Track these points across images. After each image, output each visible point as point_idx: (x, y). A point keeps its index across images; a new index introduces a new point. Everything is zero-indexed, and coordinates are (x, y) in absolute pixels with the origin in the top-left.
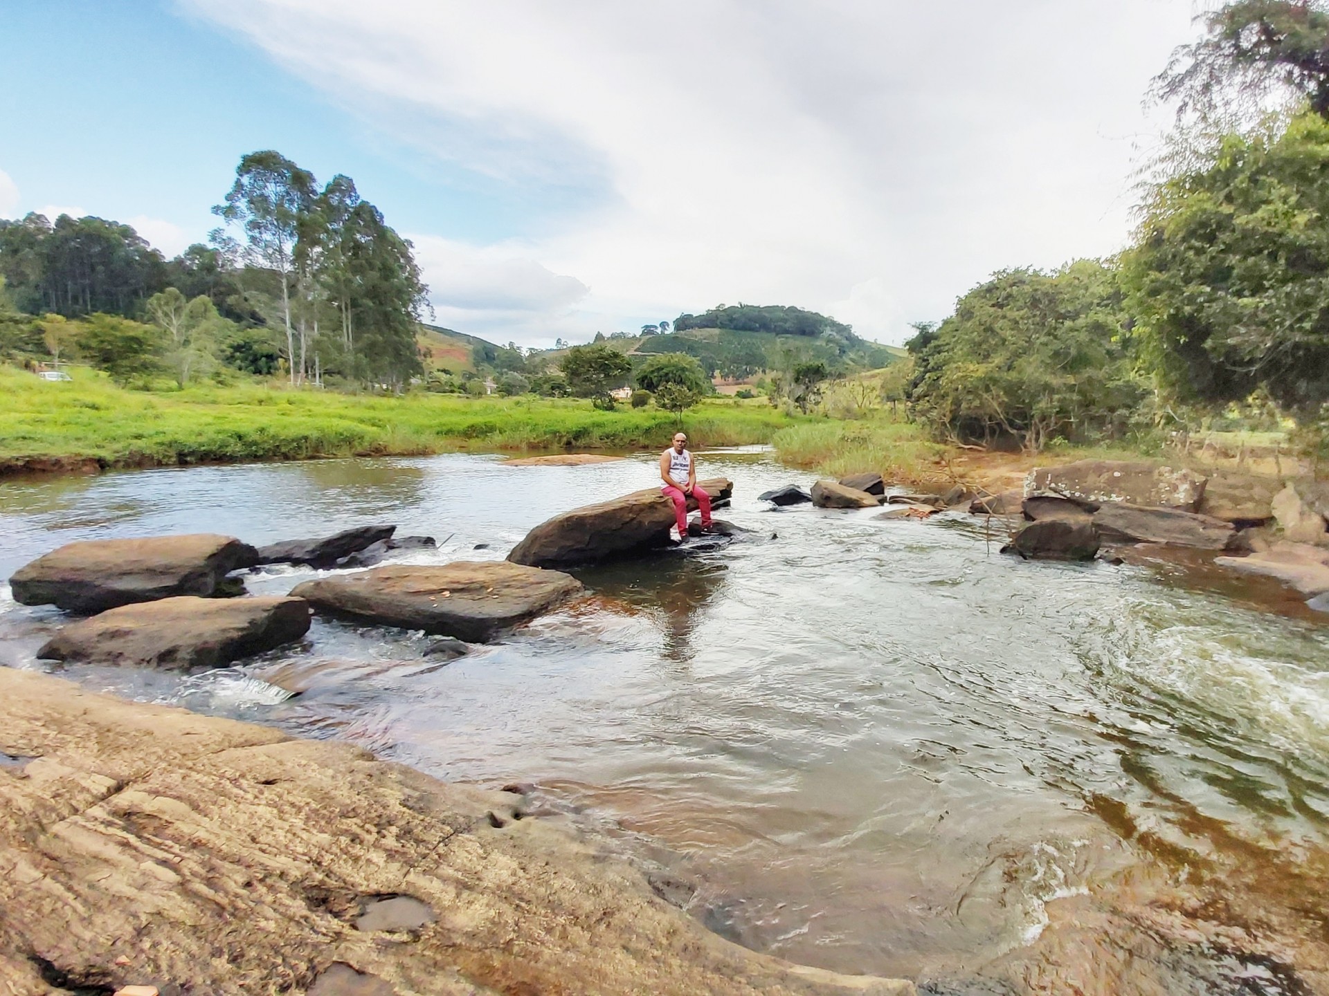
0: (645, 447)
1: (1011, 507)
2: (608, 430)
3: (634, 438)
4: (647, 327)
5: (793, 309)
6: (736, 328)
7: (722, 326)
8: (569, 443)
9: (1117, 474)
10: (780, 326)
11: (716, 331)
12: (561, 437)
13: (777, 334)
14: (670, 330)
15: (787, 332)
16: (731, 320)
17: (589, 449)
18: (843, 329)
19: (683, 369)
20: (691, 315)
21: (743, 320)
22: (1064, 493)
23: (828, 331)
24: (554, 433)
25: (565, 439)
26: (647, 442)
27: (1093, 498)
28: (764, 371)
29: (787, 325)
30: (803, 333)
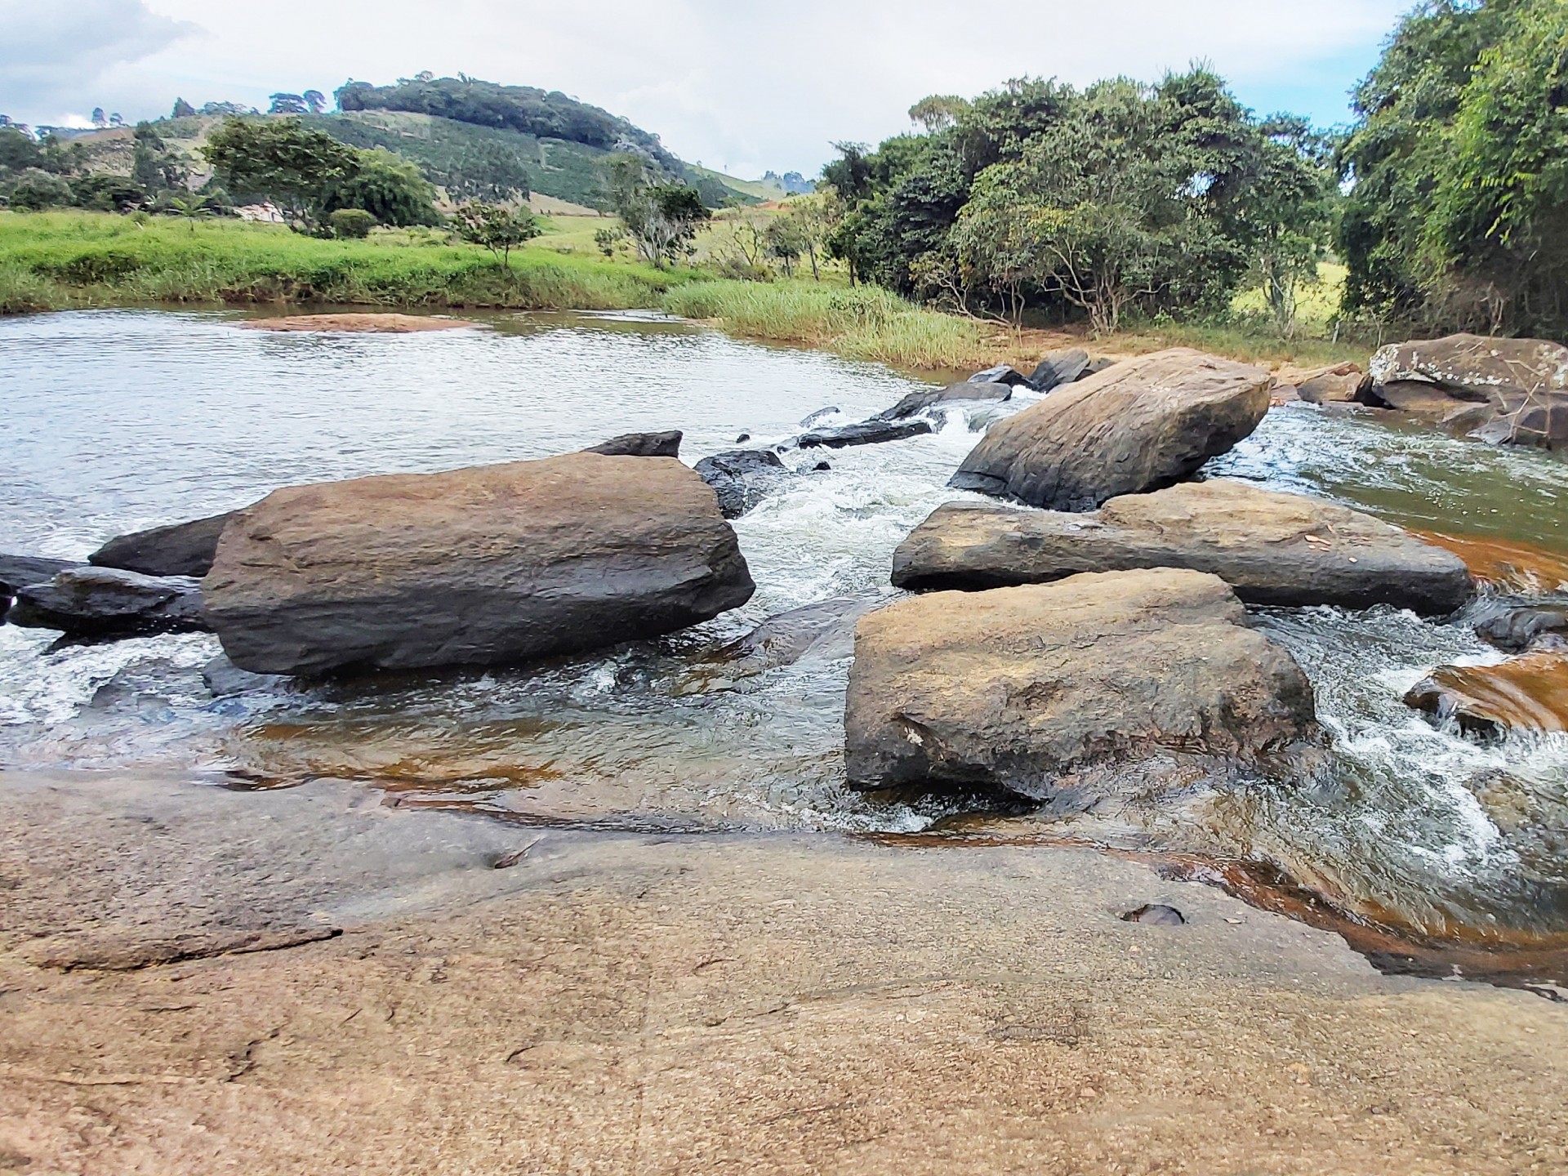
0: (458, 306)
1: (1330, 393)
2: (379, 273)
3: (432, 289)
4: (280, 96)
5: (558, 97)
6: (460, 117)
7: (434, 111)
8: (304, 294)
9: (1494, 353)
10: (543, 124)
11: (424, 119)
12: (288, 282)
13: (538, 137)
14: (330, 106)
15: (553, 134)
16: (450, 102)
17: (348, 304)
18: (646, 140)
19: (395, 179)
20: (368, 85)
21: (472, 104)
22: (1435, 375)
23: (624, 140)
24: (273, 275)
25: (296, 286)
26: (460, 298)
27: (1467, 381)
28: (526, 195)
29: (554, 123)
30: (584, 139)
